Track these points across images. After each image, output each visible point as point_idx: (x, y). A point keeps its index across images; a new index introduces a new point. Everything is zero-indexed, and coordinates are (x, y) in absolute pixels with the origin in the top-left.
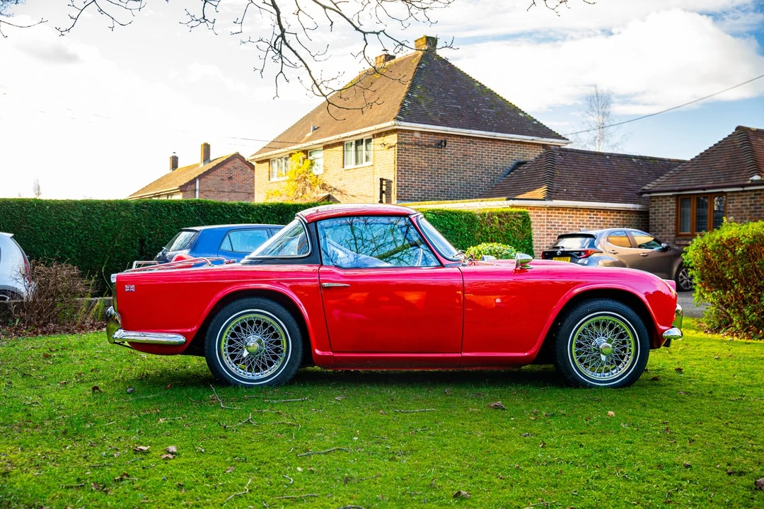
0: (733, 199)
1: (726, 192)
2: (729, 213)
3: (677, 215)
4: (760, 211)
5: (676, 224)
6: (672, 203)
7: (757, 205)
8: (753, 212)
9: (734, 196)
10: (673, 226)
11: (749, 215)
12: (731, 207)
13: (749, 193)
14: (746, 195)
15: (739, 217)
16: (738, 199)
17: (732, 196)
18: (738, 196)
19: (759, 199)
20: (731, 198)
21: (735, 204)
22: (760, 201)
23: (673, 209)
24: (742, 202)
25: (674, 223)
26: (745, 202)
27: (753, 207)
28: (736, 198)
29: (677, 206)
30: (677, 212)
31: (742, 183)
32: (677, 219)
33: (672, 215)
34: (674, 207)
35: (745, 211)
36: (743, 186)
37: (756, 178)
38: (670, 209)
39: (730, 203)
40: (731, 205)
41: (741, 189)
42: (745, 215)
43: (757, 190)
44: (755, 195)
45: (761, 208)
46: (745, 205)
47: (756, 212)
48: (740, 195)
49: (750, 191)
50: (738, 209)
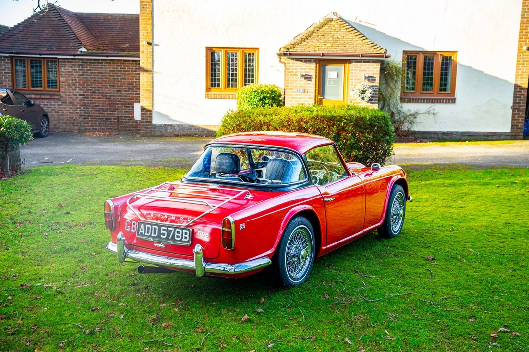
0: (65, 64)
1: (58, 59)
2: (62, 75)
3: (12, 73)
4: (86, 75)
5: (13, 81)
6: (7, 63)
7: (84, 70)
8: (81, 75)
9: (65, 62)
10: (10, 82)
11: (78, 77)
12: (63, 70)
13: (78, 60)
14: (75, 62)
15: (70, 78)
16: (68, 64)
17: (63, 62)
18: (68, 62)
19: (85, 66)
20: (63, 63)
21: (66, 68)
22: (87, 68)
23: (8, 68)
24: (72, 67)
25: (10, 79)
26: (75, 67)
27: (81, 71)
28: (66, 63)
29: (12, 65)
30: (12, 70)
31: (73, 52)
32: (12, 76)
33: (9, 73)
34: (10, 66)
35: (75, 74)
36: (74, 55)
37: (84, 50)
38: (6, 68)
39: (62, 67)
40: (63, 68)
41: (73, 57)
42: (75, 77)
43: (84, 59)
44: (82, 62)
45: (87, 73)
46: (75, 70)
47: (84, 75)
48: (70, 62)
49: (78, 59)
50: (69, 72)
